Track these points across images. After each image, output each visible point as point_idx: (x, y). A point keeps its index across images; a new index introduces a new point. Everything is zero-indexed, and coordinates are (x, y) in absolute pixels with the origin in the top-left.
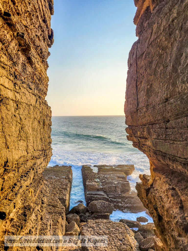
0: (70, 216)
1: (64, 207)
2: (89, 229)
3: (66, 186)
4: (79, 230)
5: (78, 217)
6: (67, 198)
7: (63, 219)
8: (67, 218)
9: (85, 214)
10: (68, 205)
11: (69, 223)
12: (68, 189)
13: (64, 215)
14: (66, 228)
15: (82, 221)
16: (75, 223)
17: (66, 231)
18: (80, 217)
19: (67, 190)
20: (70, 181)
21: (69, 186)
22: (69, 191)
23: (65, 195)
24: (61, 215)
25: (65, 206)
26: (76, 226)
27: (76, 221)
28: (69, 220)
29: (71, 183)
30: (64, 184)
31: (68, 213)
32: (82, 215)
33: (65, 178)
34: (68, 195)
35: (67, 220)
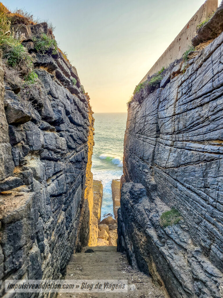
0: (102, 225)
1: (97, 219)
2: (113, 234)
3: (98, 201)
4: (108, 236)
5: (107, 227)
6: (99, 212)
7: (96, 227)
8: (99, 227)
9: (113, 224)
10: (99, 217)
11: (100, 231)
12: (100, 204)
13: (97, 224)
14: (99, 234)
15: (110, 229)
16: (105, 231)
17: (99, 235)
18: (109, 226)
19: (98, 205)
20: (101, 196)
21: (100, 200)
22: (100, 205)
23: (97, 209)
24: (95, 224)
25: (97, 218)
26: (106, 232)
27: (106, 229)
28: (101, 229)
29: (102, 199)
30: (96, 200)
31: (100, 223)
32: (111, 225)
33: (97, 193)
34: (99, 209)
35: (99, 228)
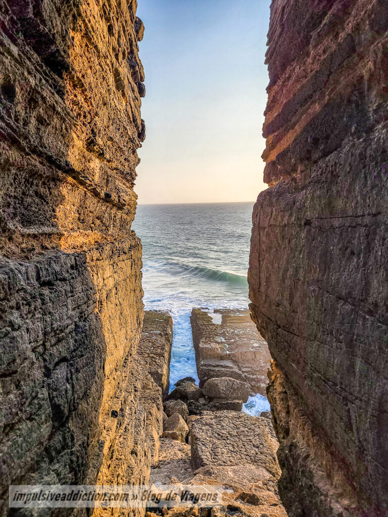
0: (171, 403)
1: (160, 388)
2: (203, 428)
3: (163, 349)
4: (187, 428)
5: (185, 406)
6: (165, 372)
7: (158, 409)
8: (165, 407)
9: (197, 400)
10: (166, 383)
11: (168, 416)
12: (166, 355)
13: (160, 402)
14: (164, 424)
15: (191, 413)
16: (180, 416)
17: (165, 429)
18: (189, 405)
19: (164, 357)
20: (169, 341)
21: (167, 348)
22: (167, 359)
23: (161, 367)
24: (155, 402)
25: (161, 385)
26: (182, 421)
27: (182, 412)
28: (169, 411)
29: (171, 345)
30: (158, 347)
31: (166, 398)
32: (192, 403)
33: (160, 334)
34: (165, 367)
35: (164, 410)
